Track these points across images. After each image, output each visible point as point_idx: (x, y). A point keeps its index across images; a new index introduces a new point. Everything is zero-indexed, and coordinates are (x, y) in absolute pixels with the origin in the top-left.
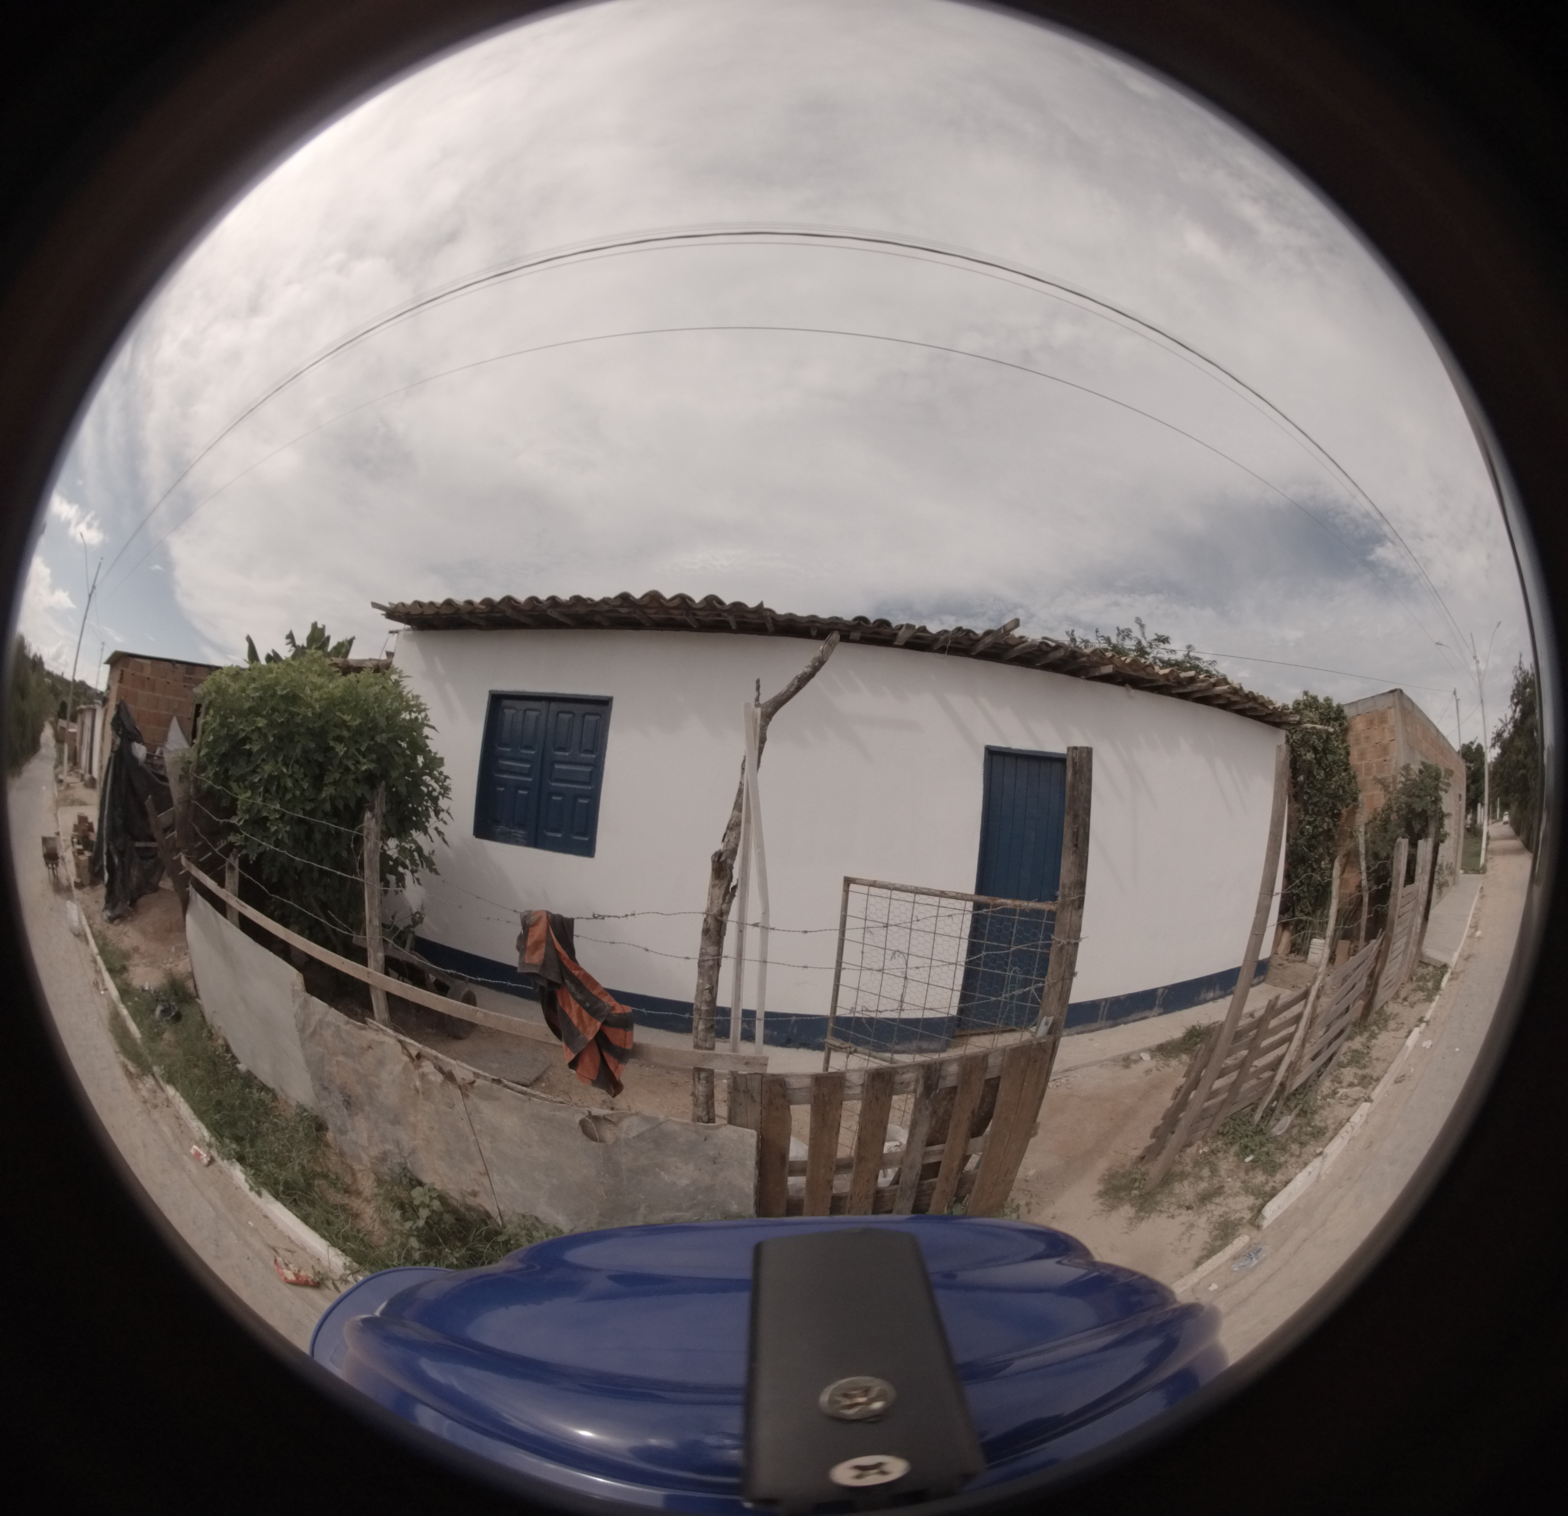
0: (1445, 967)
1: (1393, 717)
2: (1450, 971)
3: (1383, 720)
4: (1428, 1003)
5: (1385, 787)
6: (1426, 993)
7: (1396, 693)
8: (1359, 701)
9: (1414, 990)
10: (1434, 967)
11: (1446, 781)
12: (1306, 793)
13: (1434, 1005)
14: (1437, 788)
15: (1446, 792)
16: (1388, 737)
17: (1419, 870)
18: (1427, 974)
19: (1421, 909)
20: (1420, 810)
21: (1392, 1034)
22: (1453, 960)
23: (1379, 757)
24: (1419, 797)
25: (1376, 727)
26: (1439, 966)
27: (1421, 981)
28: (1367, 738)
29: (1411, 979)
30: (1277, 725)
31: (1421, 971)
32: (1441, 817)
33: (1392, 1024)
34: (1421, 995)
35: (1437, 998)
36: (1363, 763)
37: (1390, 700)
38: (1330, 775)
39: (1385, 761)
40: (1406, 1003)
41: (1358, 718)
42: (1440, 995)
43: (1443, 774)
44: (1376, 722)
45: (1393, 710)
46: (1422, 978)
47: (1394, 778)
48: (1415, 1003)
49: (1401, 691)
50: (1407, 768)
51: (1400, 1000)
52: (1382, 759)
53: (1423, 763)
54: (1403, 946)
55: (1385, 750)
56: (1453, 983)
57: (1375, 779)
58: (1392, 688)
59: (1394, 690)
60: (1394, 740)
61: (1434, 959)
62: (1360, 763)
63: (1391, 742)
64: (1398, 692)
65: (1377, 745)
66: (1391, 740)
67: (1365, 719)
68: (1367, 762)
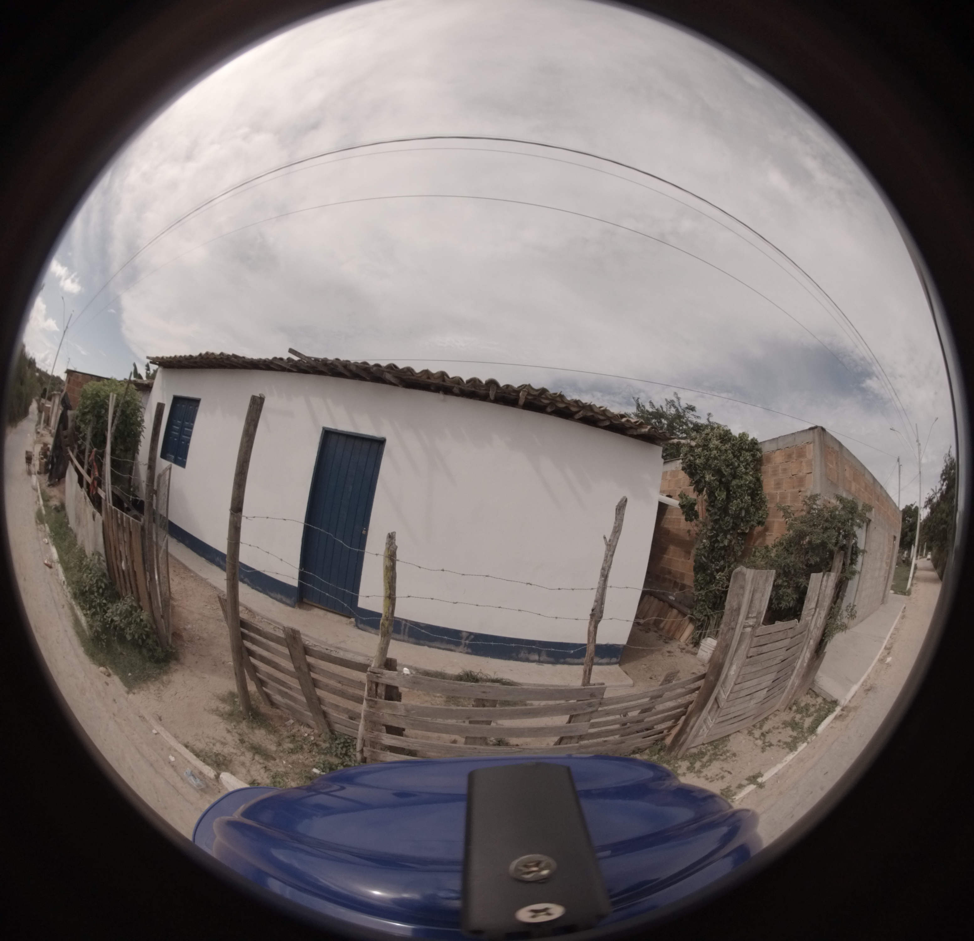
0: (835, 703)
1: (812, 451)
2: (838, 709)
3: (801, 454)
4: (787, 750)
6: (795, 734)
7: (816, 430)
8: (779, 437)
9: (786, 724)
10: (824, 699)
13: (791, 757)
16: (805, 470)
18: (813, 705)
22: (845, 698)
23: (794, 488)
25: (794, 461)
26: (829, 700)
27: (800, 713)
28: (785, 470)
29: (790, 709)
31: (805, 700)
34: (787, 734)
35: (802, 747)
36: (779, 492)
37: (810, 436)
38: (733, 497)
39: (800, 492)
40: (760, 742)
41: (778, 451)
42: (808, 743)
44: (794, 456)
45: (812, 445)
46: (804, 710)
48: (771, 745)
49: (823, 429)
52: (797, 490)
55: (801, 481)
56: (838, 724)
58: (813, 426)
59: (816, 427)
60: (811, 473)
61: (824, 691)
62: (775, 492)
63: (808, 475)
64: (820, 429)
65: (794, 476)
66: (808, 473)
67: (783, 454)
68: (782, 491)
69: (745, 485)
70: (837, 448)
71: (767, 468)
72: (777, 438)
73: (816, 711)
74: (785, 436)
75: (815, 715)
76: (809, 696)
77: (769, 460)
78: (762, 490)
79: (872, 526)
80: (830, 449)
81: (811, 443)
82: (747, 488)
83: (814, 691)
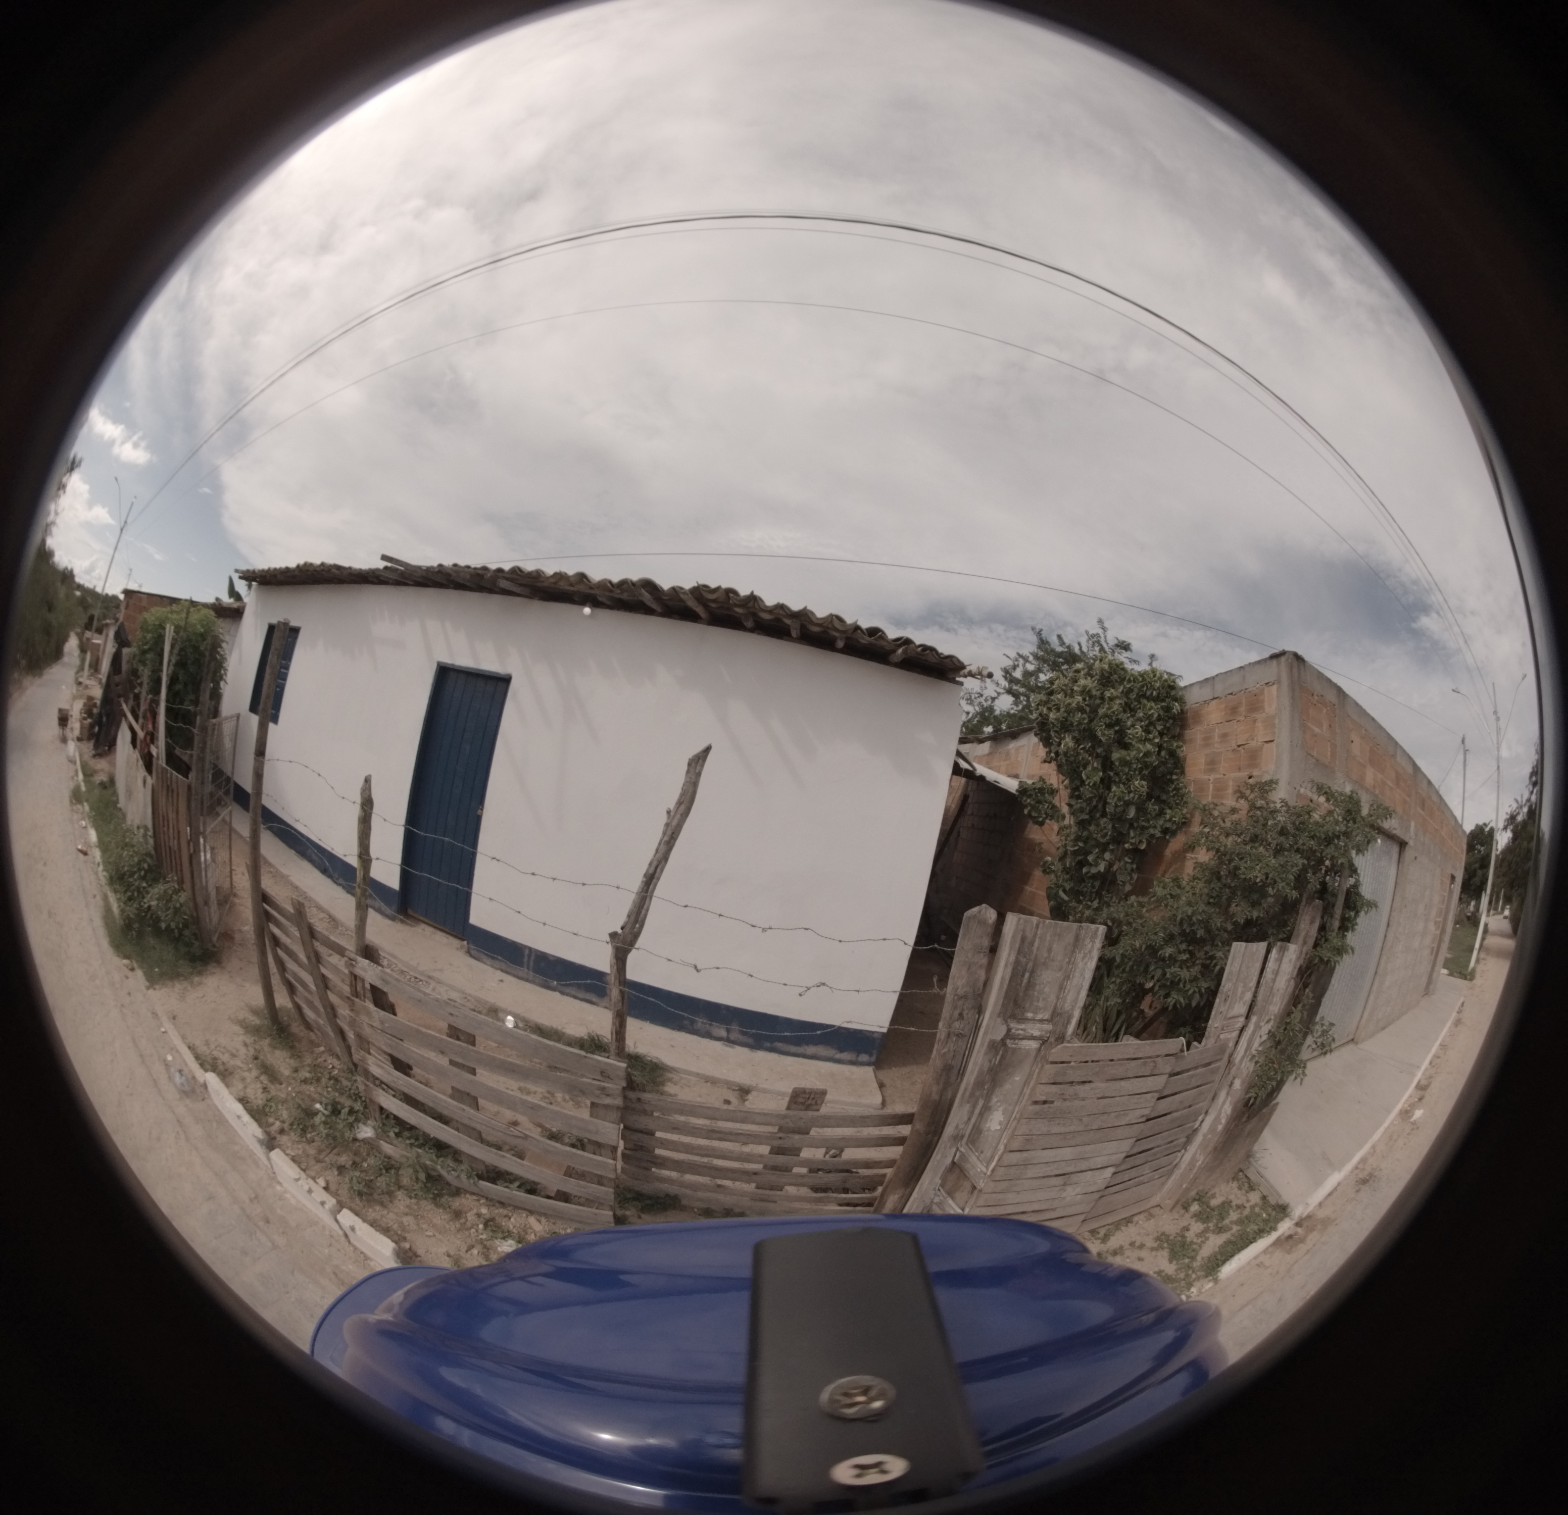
0: (1283, 1210)
1: (1275, 700)
2: (1280, 1227)
3: (1255, 704)
7: (1283, 659)
8: (1217, 675)
9: (1161, 1241)
10: (1263, 1198)
16: (1261, 735)
18: (1239, 1207)
23: (1238, 770)
25: (1242, 718)
27: (1204, 1221)
28: (1224, 736)
29: (1186, 1208)
31: (1225, 1192)
36: (1212, 778)
37: (1272, 671)
38: (1114, 781)
39: (1250, 777)
41: (1213, 700)
44: (1242, 709)
45: (1274, 688)
46: (1215, 1216)
49: (1298, 658)
55: (1254, 757)
58: (1279, 650)
59: (1283, 653)
60: (1272, 741)
61: (1267, 1181)
62: (1207, 777)
63: (1266, 745)
64: (1291, 656)
65: (1240, 748)
66: (1267, 742)
67: (1223, 706)
68: (1218, 776)
69: (1137, 759)
70: (1331, 697)
71: (1195, 733)
72: (1213, 678)
73: (1240, 1222)
74: (1226, 672)
75: (1235, 1228)
76: (1235, 1185)
77: (1198, 717)
78: (1183, 772)
79: (1409, 854)
80: (1316, 697)
81: (1273, 684)
82: (1139, 766)
83: (1246, 1176)
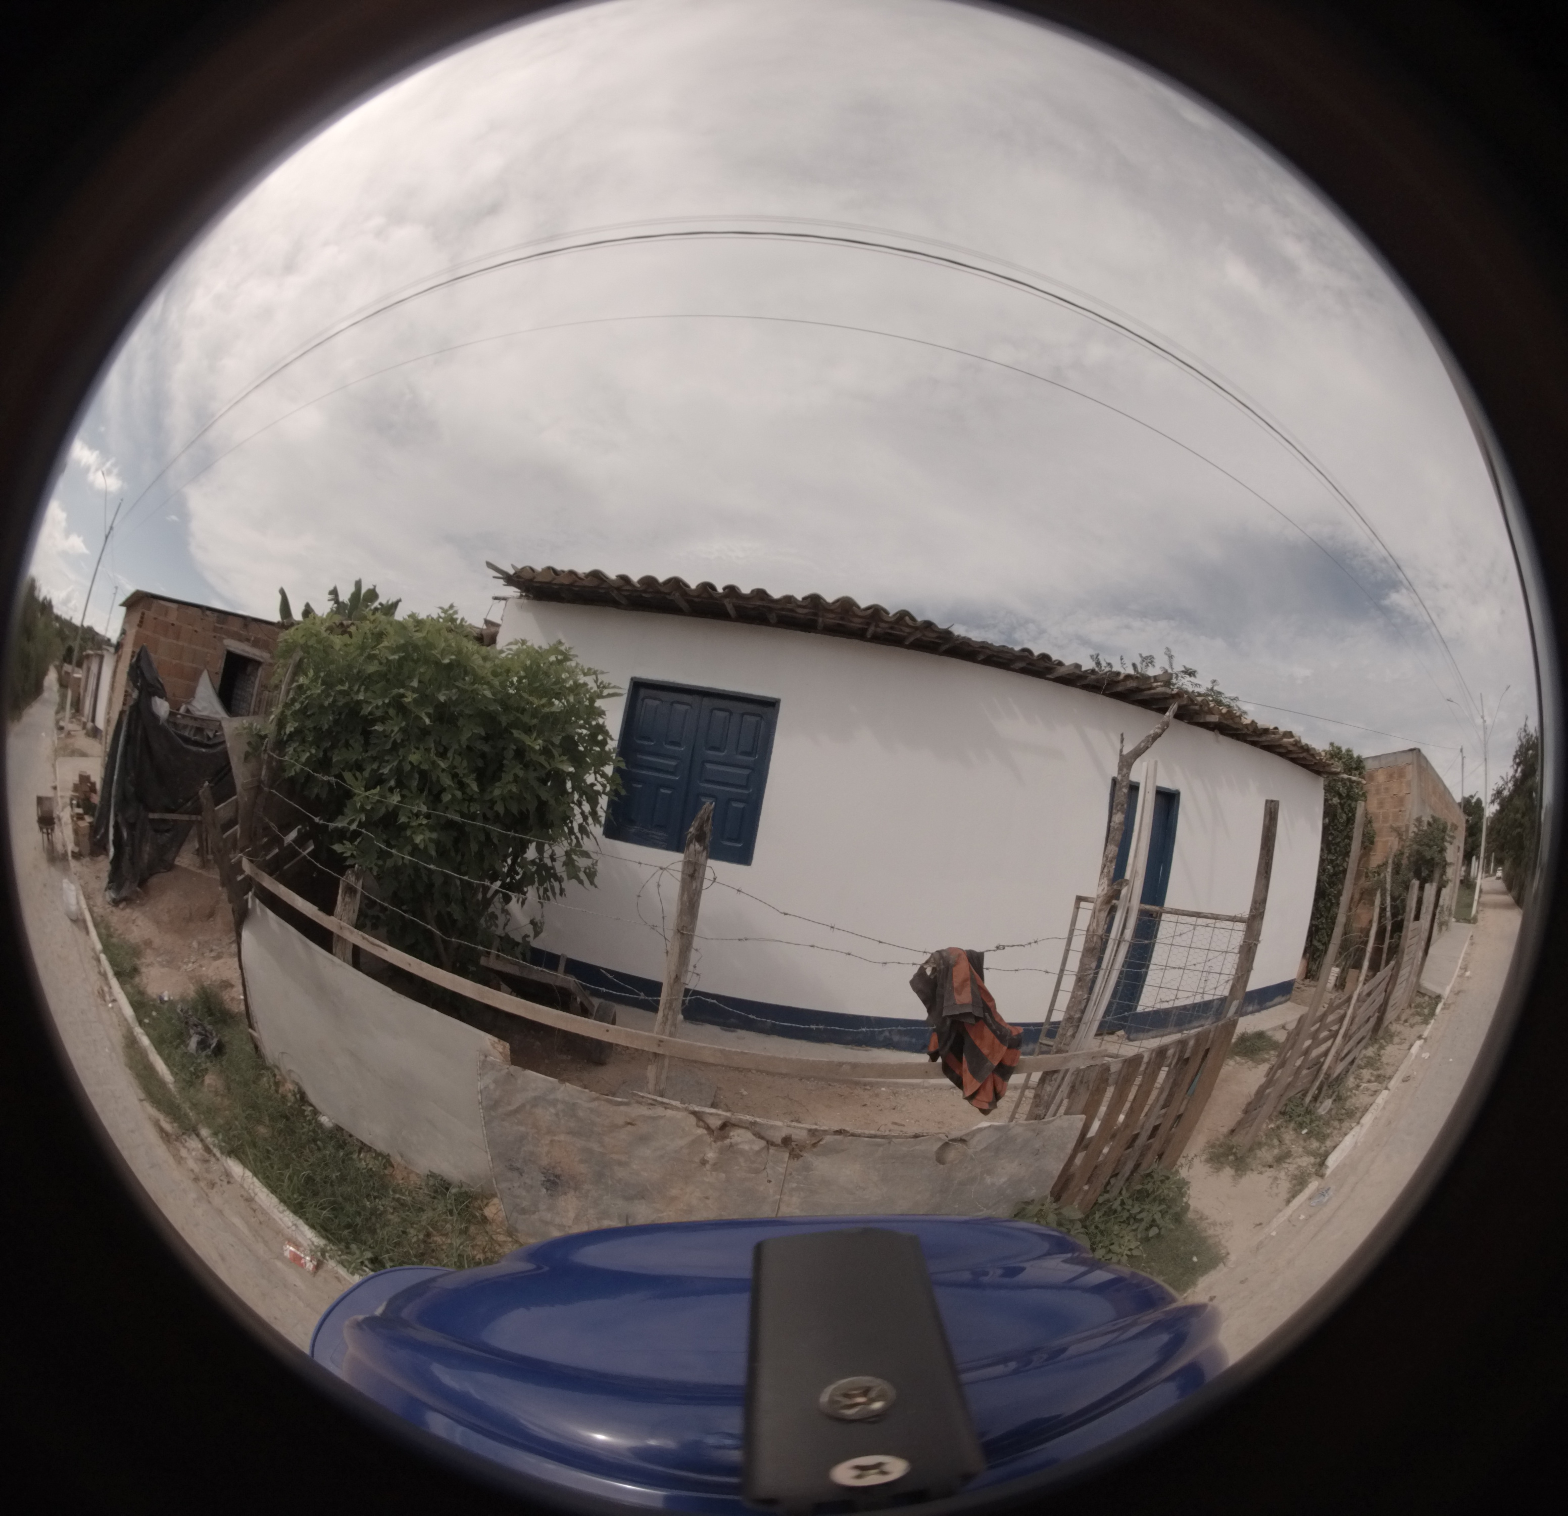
0: (1439, 997)
1: (1411, 773)
2: (1443, 1001)
3: (1401, 774)
4: (1425, 1025)
5: (1400, 835)
6: (1423, 1018)
7: (1414, 752)
9: (1413, 1015)
10: (1430, 997)
11: (1452, 834)
12: (1332, 834)
13: (1430, 1026)
14: (1443, 839)
15: (1451, 843)
16: (1405, 790)
17: (1423, 910)
18: (1424, 1002)
19: (1423, 944)
20: (1429, 857)
21: (1397, 1046)
22: (1446, 992)
23: (1395, 807)
24: (1428, 845)
25: (1395, 780)
26: (1434, 996)
27: (1418, 1008)
28: (1387, 790)
29: (1411, 1005)
30: (1318, 773)
31: (1419, 1000)
32: (1445, 865)
33: (1396, 1040)
34: (1418, 1019)
35: (1433, 1021)
36: (1381, 811)
37: (1409, 758)
39: (1401, 811)
40: (1407, 1024)
41: (1380, 770)
42: (1435, 1020)
43: (1449, 827)
44: (1395, 775)
45: (1411, 766)
46: (1419, 1006)
47: (1407, 827)
48: (1414, 1024)
49: (1419, 750)
50: (1419, 820)
51: (1401, 1022)
52: (1397, 810)
53: (1433, 817)
54: (1407, 975)
55: (1401, 801)
56: (1445, 1011)
57: (1391, 827)
58: (1412, 747)
60: (1409, 793)
61: (1430, 990)
62: (1378, 810)
64: (1416, 751)
65: (1395, 796)
66: (1407, 794)
67: (1386, 772)
70: (1425, 765)
71: (1369, 787)
72: (1380, 756)
73: (1428, 1003)
74: (1385, 755)
76: (1421, 997)
77: (1373, 777)
80: (1422, 768)
